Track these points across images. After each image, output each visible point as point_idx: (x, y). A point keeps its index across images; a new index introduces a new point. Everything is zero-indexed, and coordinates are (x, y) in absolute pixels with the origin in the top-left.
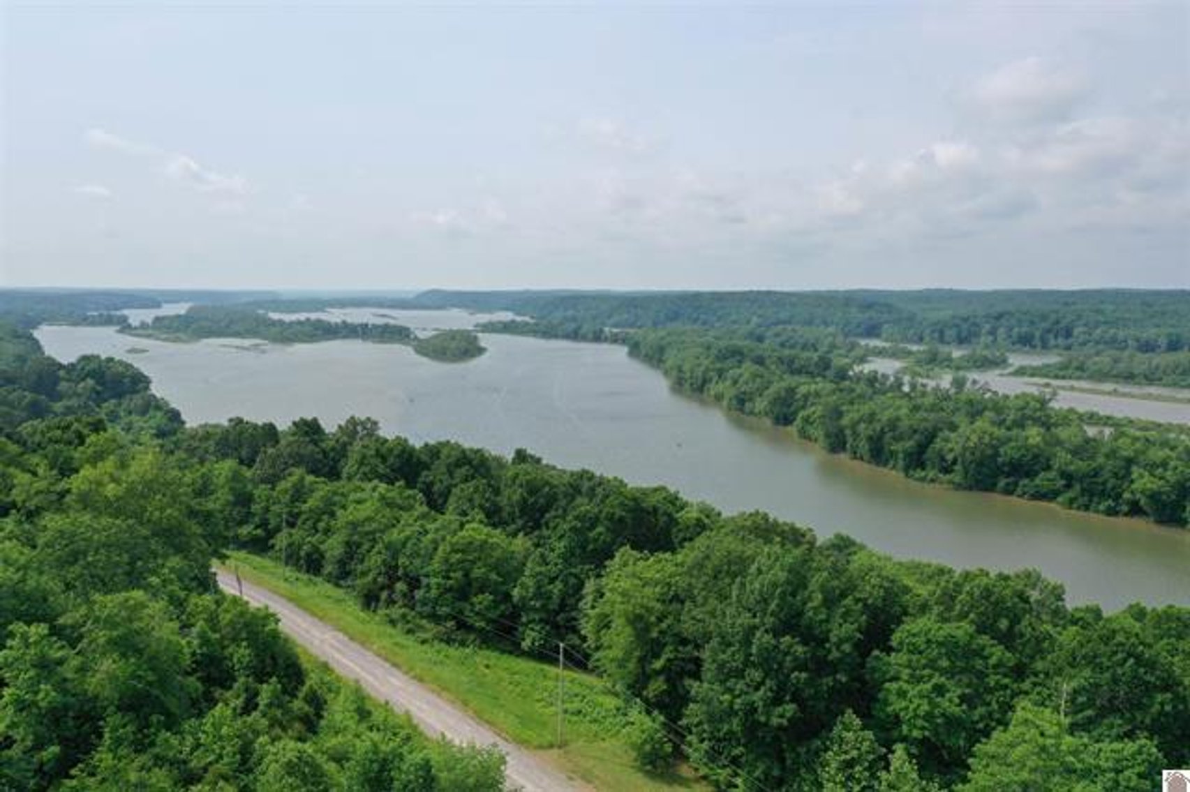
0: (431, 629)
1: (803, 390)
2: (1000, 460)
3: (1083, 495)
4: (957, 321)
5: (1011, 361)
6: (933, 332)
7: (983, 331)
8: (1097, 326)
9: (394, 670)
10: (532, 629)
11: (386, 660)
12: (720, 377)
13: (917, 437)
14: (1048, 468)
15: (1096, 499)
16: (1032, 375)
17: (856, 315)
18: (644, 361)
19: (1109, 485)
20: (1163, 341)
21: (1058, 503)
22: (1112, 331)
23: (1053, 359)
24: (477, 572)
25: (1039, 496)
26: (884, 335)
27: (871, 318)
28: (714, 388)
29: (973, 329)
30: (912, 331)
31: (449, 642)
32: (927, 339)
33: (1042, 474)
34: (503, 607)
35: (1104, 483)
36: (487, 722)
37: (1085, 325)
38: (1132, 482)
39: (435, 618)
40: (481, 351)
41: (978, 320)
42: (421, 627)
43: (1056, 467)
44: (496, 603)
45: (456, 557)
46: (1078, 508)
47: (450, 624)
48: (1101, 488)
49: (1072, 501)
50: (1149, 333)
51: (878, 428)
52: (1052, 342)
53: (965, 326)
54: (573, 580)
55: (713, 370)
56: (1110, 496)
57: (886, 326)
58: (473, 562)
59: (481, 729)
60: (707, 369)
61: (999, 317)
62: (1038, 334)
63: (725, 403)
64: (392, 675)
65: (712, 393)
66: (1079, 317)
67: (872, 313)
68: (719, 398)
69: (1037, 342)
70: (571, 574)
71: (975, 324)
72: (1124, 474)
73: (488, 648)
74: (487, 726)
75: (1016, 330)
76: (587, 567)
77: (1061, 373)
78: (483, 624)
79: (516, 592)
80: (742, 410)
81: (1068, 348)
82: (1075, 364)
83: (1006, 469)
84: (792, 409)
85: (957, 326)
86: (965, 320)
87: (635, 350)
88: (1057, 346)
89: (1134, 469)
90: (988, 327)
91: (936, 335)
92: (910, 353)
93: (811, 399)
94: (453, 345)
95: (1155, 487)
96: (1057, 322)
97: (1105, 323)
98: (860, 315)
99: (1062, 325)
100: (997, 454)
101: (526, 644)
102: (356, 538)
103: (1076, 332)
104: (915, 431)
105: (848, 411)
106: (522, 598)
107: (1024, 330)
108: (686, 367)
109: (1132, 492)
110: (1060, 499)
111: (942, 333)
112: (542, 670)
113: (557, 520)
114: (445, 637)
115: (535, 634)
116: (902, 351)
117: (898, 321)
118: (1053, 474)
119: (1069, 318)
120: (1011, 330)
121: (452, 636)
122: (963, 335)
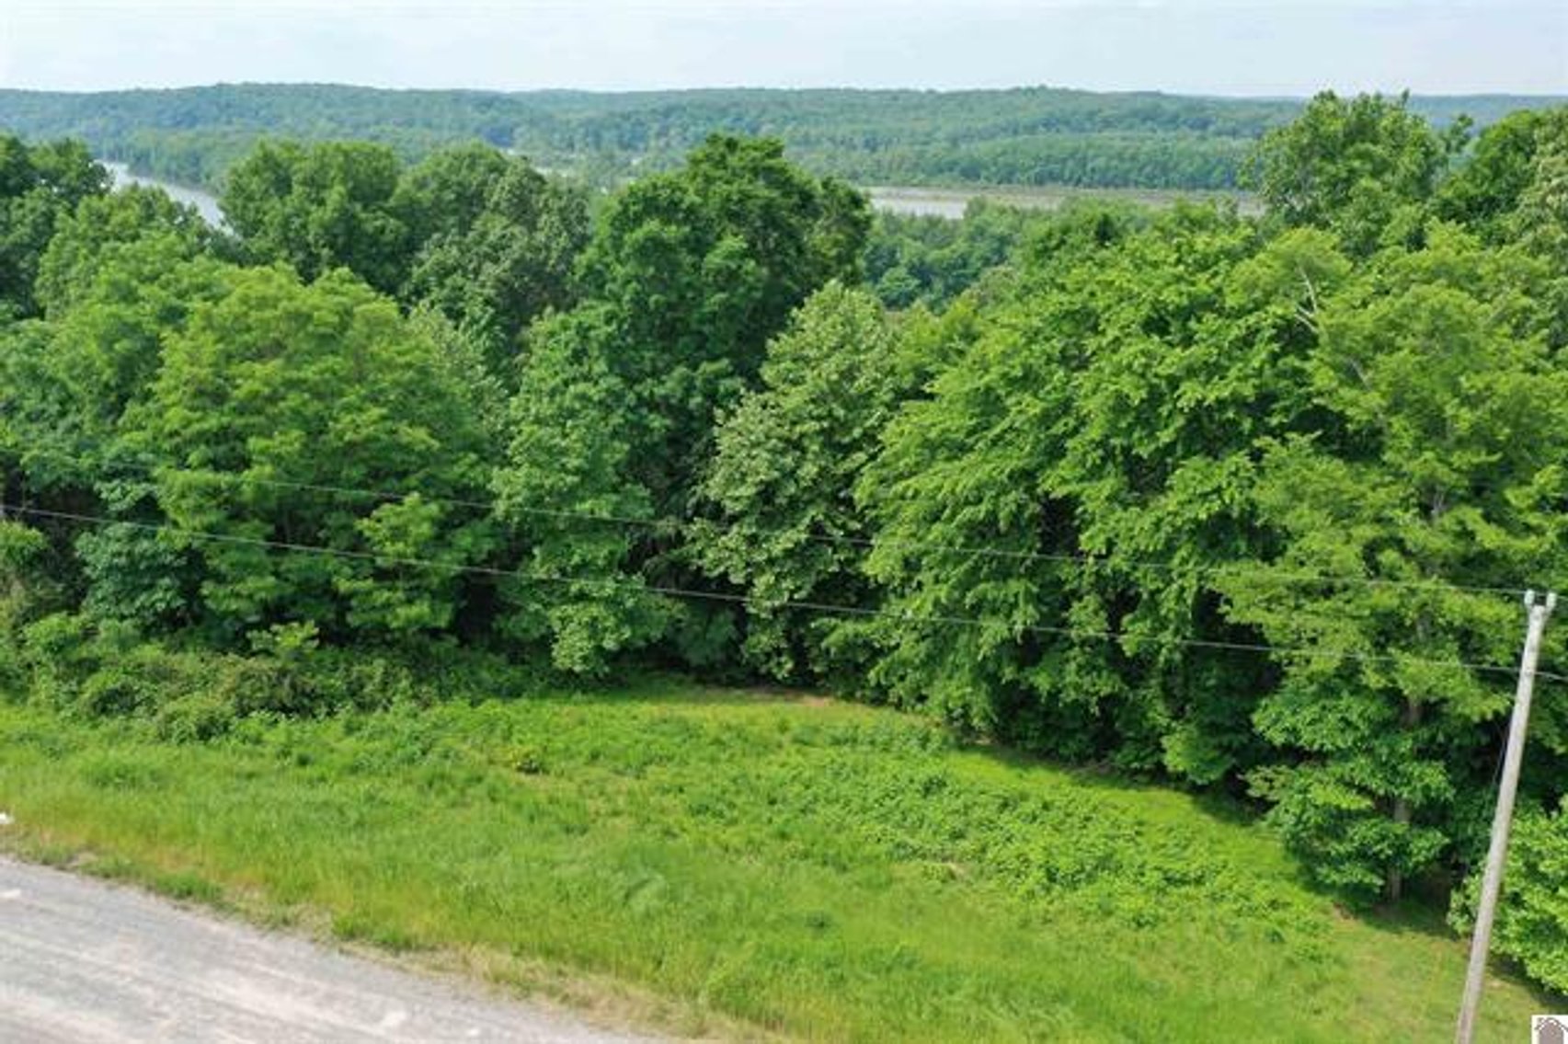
4: (618, 120)
6: (586, 135)
7: (652, 133)
8: (786, 120)
10: (582, 597)
14: (895, 264)
17: (478, 117)
20: (858, 140)
21: (914, 311)
22: (803, 130)
24: (353, 424)
26: (520, 141)
27: (495, 120)
29: (639, 129)
30: (557, 136)
31: (301, 705)
32: (577, 146)
33: (887, 274)
37: (773, 121)
41: (642, 118)
42: (161, 675)
43: (903, 261)
44: (445, 527)
47: (293, 637)
50: (843, 130)
53: (627, 126)
54: (657, 422)
57: (519, 131)
61: (668, 112)
66: (764, 111)
67: (492, 113)
71: (638, 123)
73: (445, 694)
75: (692, 129)
76: (708, 367)
85: (618, 126)
86: (626, 117)
90: (656, 127)
91: (589, 139)
96: (739, 118)
97: (794, 119)
98: (476, 115)
99: (747, 119)
101: (571, 650)
107: (701, 129)
111: (597, 136)
113: (457, 279)
114: (284, 692)
115: (595, 610)
116: (558, 158)
117: (532, 123)
118: (901, 271)
119: (754, 113)
120: (686, 130)
121: (313, 682)
122: (626, 139)
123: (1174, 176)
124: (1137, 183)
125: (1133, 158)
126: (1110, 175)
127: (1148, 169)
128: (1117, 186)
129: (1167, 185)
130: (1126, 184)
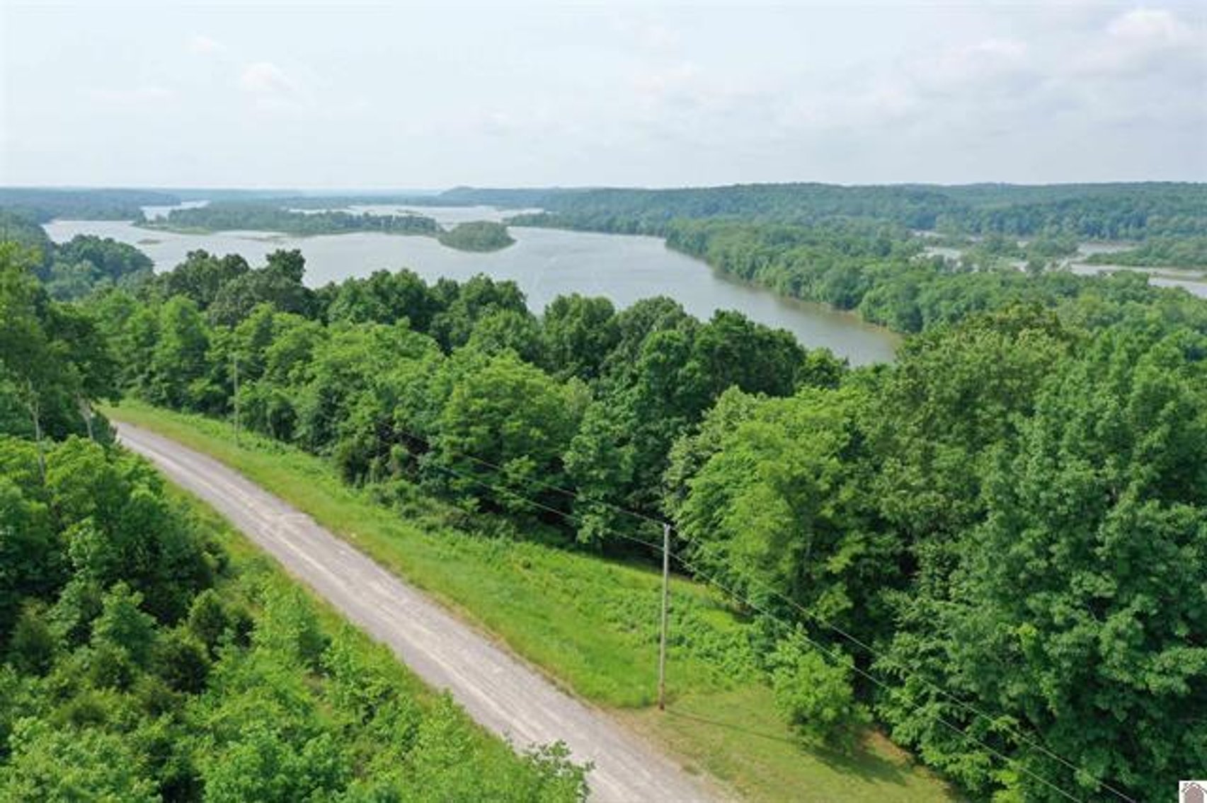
0: (442, 510)
1: (868, 269)
4: (1019, 211)
5: (1080, 250)
6: (991, 222)
7: (1048, 221)
8: (1173, 212)
9: (381, 571)
10: (594, 512)
11: (369, 554)
12: (770, 261)
16: (1109, 263)
17: (908, 207)
18: (685, 252)
22: (1189, 219)
23: (1127, 248)
24: (512, 426)
26: (938, 227)
27: (924, 209)
28: (763, 274)
29: (1037, 218)
30: (969, 222)
31: (468, 528)
32: (986, 229)
34: (549, 479)
36: (530, 659)
37: (1159, 213)
39: (448, 495)
40: (510, 241)
41: (1041, 209)
42: (428, 508)
44: (539, 473)
45: (477, 405)
47: (471, 503)
52: (1122, 232)
53: (1027, 216)
54: (651, 440)
55: (763, 254)
57: (940, 218)
58: (506, 413)
59: (518, 669)
60: (756, 254)
61: (1065, 205)
62: (1107, 222)
63: (777, 288)
64: (377, 577)
65: (763, 279)
66: (1153, 204)
67: (924, 204)
68: (769, 284)
69: (1106, 231)
70: (650, 432)
71: (1037, 213)
73: (527, 539)
74: (531, 666)
75: (1083, 218)
77: (1141, 261)
78: (521, 501)
79: (569, 457)
80: (797, 296)
81: (1140, 238)
82: (1154, 251)
84: (855, 292)
85: (1018, 215)
86: (1028, 209)
87: (674, 241)
88: (1127, 236)
90: (1051, 217)
91: (995, 225)
92: (969, 243)
93: (877, 281)
94: (480, 234)
96: (1127, 212)
97: (1182, 211)
98: (910, 206)
99: (1136, 212)
101: (584, 535)
102: (337, 385)
103: (1149, 220)
105: (927, 288)
106: (579, 466)
107: (1092, 218)
108: (734, 251)
111: (1001, 222)
112: (610, 572)
114: (463, 522)
115: (597, 518)
116: (962, 241)
117: (953, 212)
119: (1142, 204)
120: (1078, 219)
121: (473, 521)
122: (1024, 226)
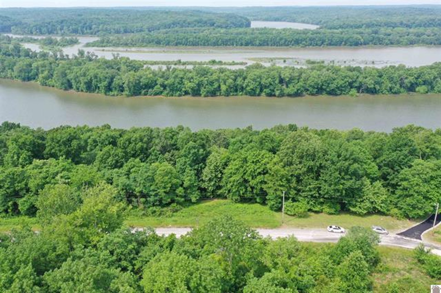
0: (168, 210)
2: (141, 84)
3: (170, 91)
4: (46, 24)
8: (99, 24)
13: (107, 80)
14: (157, 84)
15: (174, 92)
19: (178, 87)
20: (122, 30)
21: (163, 96)
22: (105, 26)
25: (156, 94)
29: (54, 27)
31: (176, 211)
33: (155, 87)
35: (177, 87)
37: (95, 24)
38: (184, 84)
41: (54, 24)
42: (163, 211)
43: (159, 83)
46: (170, 96)
48: (176, 88)
49: (167, 94)
50: (117, 27)
51: (89, 79)
53: (49, 26)
56: (178, 90)
61: (62, 22)
62: (79, 28)
66: (93, 21)
72: (181, 83)
75: (71, 27)
76: (200, 165)
83: (144, 87)
86: (49, 23)
88: (87, 33)
89: (183, 80)
90: (59, 27)
95: (193, 86)
97: (102, 23)
99: (88, 24)
100: (140, 82)
103: (93, 27)
104: (106, 78)
105: (70, 73)
109: (185, 88)
110: (163, 94)
115: (195, 195)
117: (16, 25)
118: (159, 86)
119: (89, 22)
120: (69, 27)
122: (50, 30)
123: (210, 43)
124: (201, 45)
125: (199, 38)
126: (194, 42)
127: (203, 41)
128: (196, 46)
129: (208, 45)
130: (198, 45)
